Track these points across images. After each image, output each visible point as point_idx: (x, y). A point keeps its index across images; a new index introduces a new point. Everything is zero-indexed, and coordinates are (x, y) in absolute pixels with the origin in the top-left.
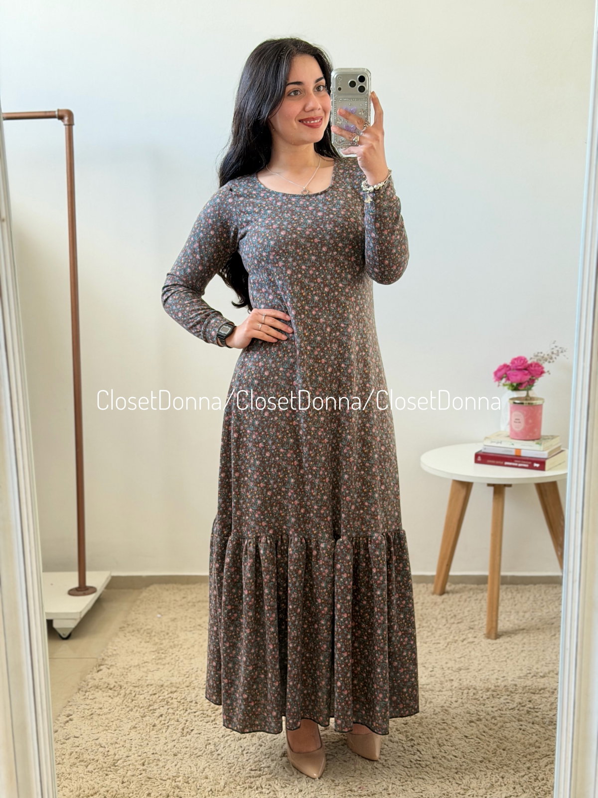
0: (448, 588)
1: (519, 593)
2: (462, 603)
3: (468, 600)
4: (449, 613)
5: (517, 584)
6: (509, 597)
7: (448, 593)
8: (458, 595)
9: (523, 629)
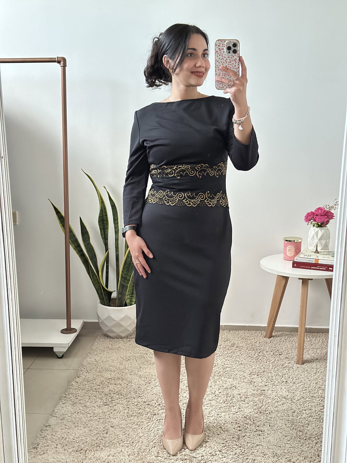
0: (273, 334)
1: (314, 338)
2: (282, 343)
3: (285, 341)
4: (274, 349)
5: (312, 333)
6: (309, 340)
7: (274, 337)
8: (279, 338)
9: (317, 359)
